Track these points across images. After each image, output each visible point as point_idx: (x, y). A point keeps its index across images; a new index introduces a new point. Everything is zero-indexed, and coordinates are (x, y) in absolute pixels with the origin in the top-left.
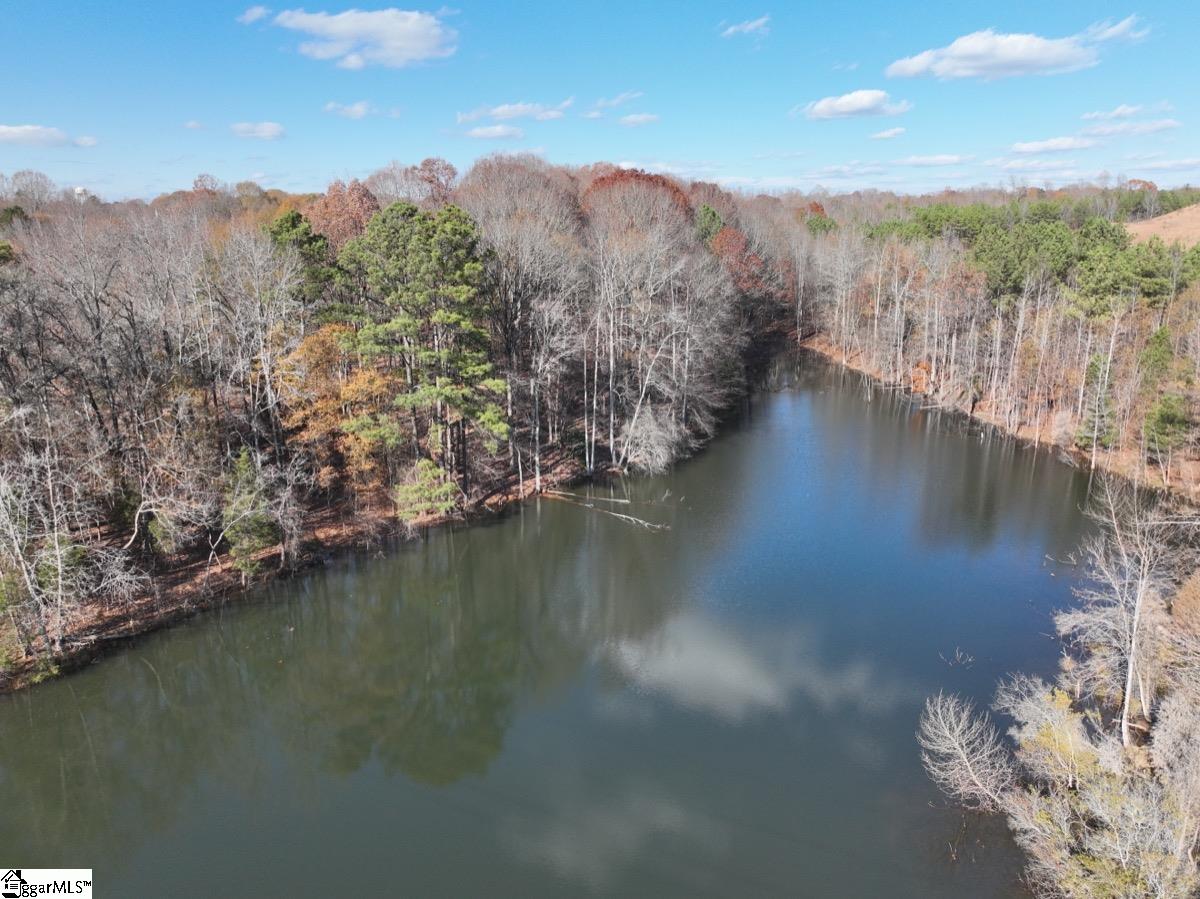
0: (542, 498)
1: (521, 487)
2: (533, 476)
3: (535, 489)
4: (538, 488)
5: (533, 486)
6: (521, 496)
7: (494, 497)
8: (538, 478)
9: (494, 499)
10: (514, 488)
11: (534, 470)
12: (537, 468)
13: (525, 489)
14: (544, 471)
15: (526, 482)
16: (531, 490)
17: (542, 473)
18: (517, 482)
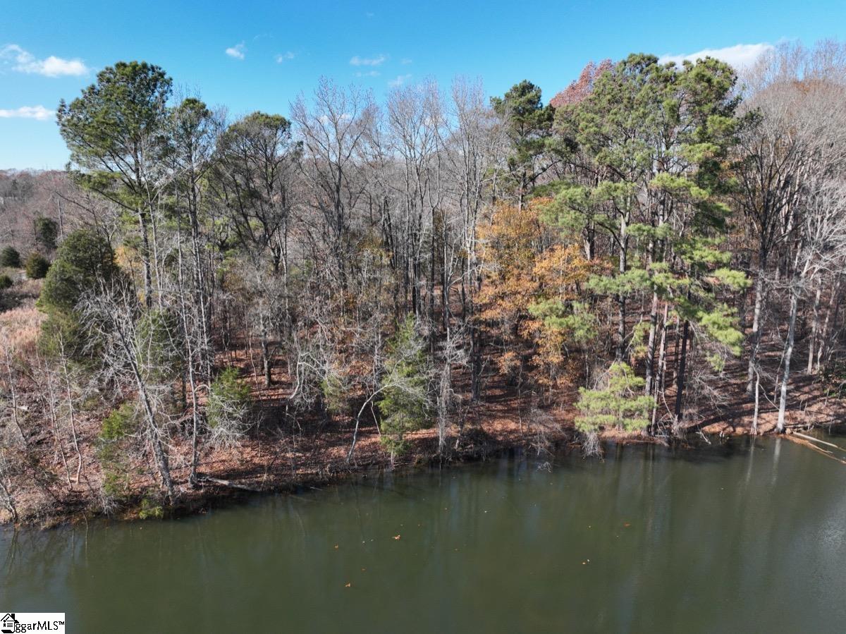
0: (782, 439)
1: (755, 420)
2: (775, 410)
3: (775, 427)
4: (780, 426)
5: (774, 423)
6: (753, 431)
7: (716, 425)
8: (782, 413)
9: (716, 428)
10: (746, 419)
11: (778, 403)
12: (782, 401)
13: (759, 423)
14: (792, 405)
15: (763, 415)
16: (769, 427)
17: (788, 408)
18: (751, 412)
